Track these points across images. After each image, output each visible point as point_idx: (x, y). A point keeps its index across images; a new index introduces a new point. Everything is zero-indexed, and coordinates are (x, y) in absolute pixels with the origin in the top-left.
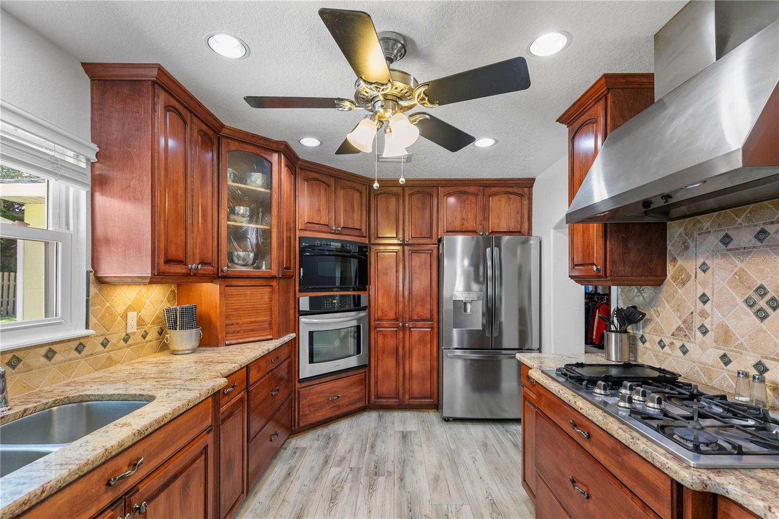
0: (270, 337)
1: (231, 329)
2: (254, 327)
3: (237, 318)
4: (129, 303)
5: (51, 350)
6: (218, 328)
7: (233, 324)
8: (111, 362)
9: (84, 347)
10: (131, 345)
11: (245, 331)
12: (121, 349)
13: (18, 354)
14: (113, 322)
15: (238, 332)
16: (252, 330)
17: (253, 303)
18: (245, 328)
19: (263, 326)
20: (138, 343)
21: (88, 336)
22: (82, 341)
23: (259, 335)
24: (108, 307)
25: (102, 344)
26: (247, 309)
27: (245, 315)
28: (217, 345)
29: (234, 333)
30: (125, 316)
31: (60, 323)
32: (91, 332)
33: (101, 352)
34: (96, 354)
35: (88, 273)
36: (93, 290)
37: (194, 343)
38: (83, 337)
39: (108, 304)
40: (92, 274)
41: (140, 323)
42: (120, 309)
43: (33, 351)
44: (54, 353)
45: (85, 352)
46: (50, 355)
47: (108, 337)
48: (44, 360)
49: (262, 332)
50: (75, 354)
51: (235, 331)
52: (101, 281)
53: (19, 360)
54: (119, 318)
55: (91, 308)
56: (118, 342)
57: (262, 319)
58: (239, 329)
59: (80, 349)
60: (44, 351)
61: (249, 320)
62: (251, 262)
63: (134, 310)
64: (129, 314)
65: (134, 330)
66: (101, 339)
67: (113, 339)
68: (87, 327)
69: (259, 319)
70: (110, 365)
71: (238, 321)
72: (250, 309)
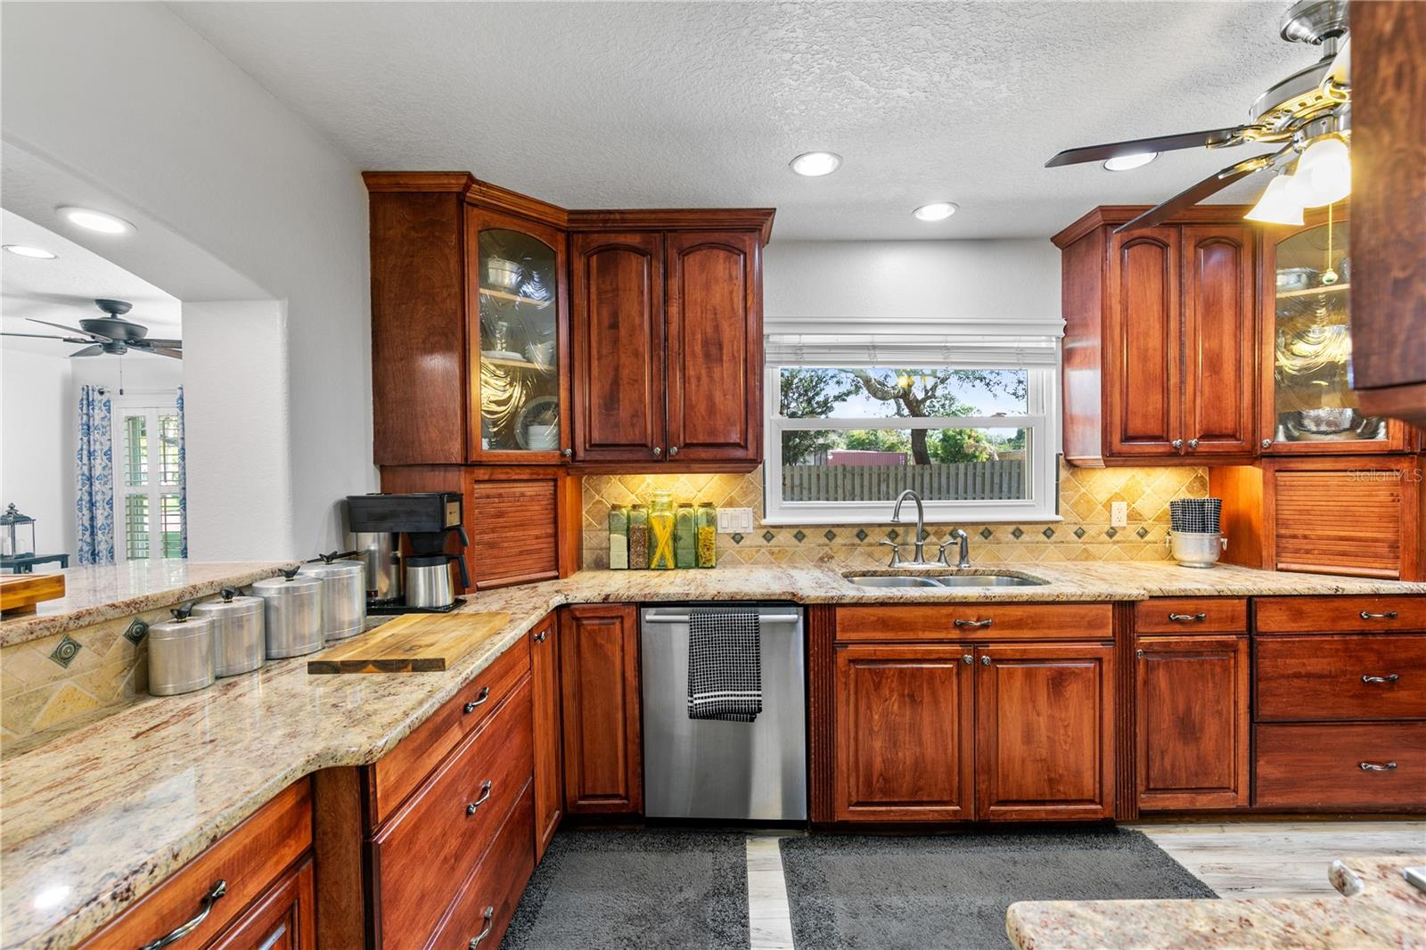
0: (1396, 574)
1: (1291, 544)
2: (1347, 548)
3: (1305, 527)
4: (1117, 490)
5: (1018, 529)
6: (1262, 539)
7: (1294, 537)
8: (1087, 556)
9: (1053, 532)
10: (1118, 542)
11: (1324, 553)
12: (1102, 543)
13: (990, 527)
14: (1091, 511)
15: (1307, 552)
16: (1344, 554)
17: (1345, 504)
18: (1324, 547)
19: (1372, 549)
20: (1131, 542)
21: (1057, 522)
22: (1051, 526)
23: (1361, 564)
24: (1084, 494)
25: (1076, 533)
26: (1330, 513)
27: (1324, 523)
28: (1260, 566)
29: (1297, 551)
30: (1108, 506)
31: (1033, 506)
32: (1059, 518)
33: (1073, 542)
34: (1067, 542)
35: (1058, 456)
36: (1064, 474)
37: (1209, 556)
38: (1052, 522)
39: (1083, 490)
40: (1061, 457)
41: (1133, 516)
42: (1102, 496)
43: (1002, 527)
44: (1022, 533)
45: (1054, 538)
46: (1017, 533)
47: (1084, 527)
48: (1011, 537)
49: (1369, 559)
50: (1043, 538)
51: (1300, 549)
52: (1071, 464)
53: (990, 533)
54: (1100, 507)
55: (1061, 493)
56: (1099, 535)
57: (1368, 535)
58: (1310, 547)
59: (1048, 533)
60: (1012, 528)
61: (1335, 533)
62: (1347, 425)
63: (1124, 500)
64: (1115, 504)
65: (1124, 523)
66: (1075, 528)
67: (1091, 531)
68: (1057, 513)
69: (1361, 534)
70: (1086, 559)
71: (1307, 533)
72: (1337, 513)
